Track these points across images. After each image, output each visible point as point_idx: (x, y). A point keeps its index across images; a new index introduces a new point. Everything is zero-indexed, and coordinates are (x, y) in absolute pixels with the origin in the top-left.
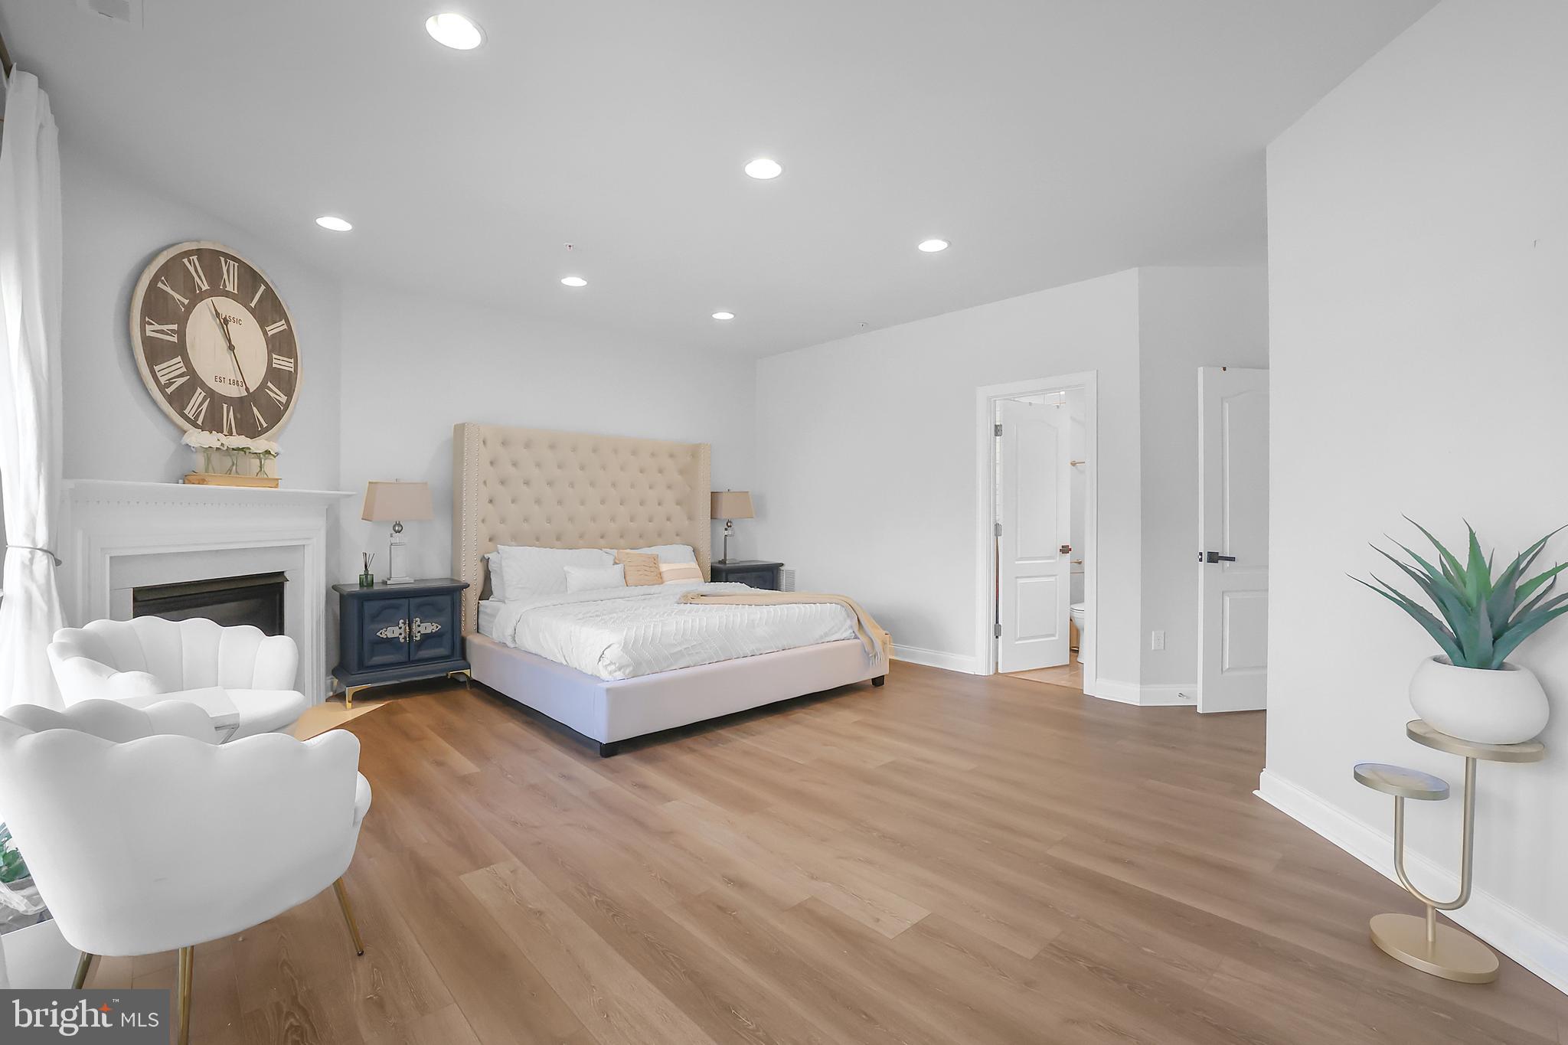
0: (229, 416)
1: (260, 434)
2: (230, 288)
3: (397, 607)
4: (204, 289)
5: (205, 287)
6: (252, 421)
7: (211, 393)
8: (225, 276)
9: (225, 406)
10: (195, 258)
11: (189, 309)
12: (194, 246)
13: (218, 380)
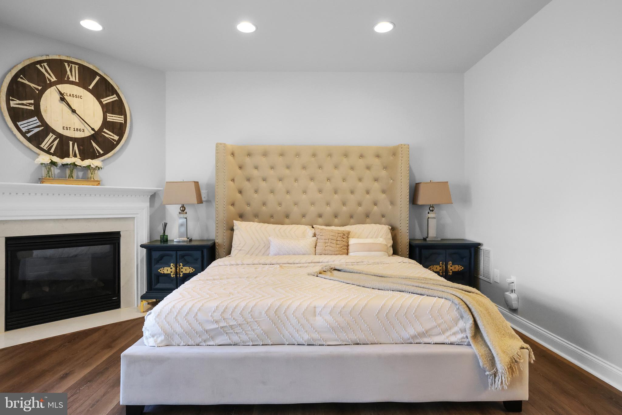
0: (73, 148)
1: (97, 157)
2: (72, 79)
3: (171, 256)
4: (52, 80)
5: (54, 79)
6: (91, 150)
7: (59, 136)
8: (69, 73)
9: (71, 143)
10: (45, 64)
11: (42, 92)
12: (44, 58)
13: (65, 128)
